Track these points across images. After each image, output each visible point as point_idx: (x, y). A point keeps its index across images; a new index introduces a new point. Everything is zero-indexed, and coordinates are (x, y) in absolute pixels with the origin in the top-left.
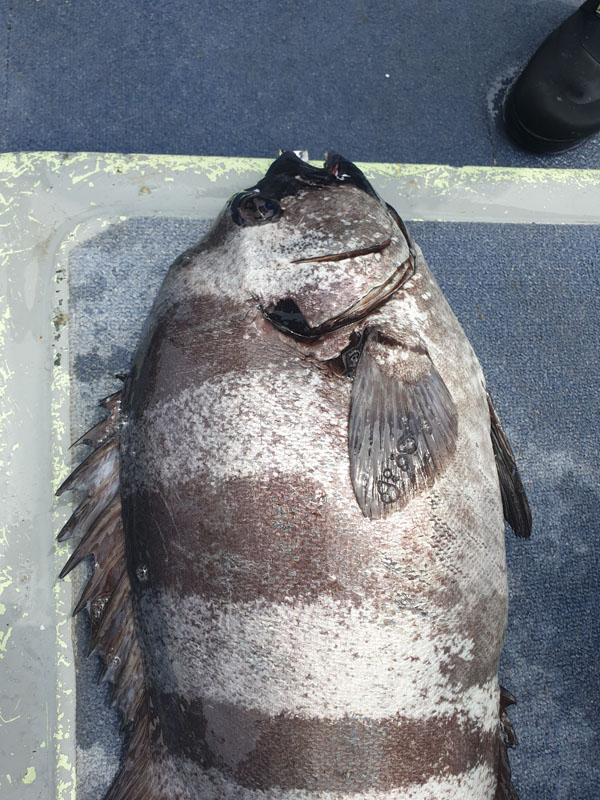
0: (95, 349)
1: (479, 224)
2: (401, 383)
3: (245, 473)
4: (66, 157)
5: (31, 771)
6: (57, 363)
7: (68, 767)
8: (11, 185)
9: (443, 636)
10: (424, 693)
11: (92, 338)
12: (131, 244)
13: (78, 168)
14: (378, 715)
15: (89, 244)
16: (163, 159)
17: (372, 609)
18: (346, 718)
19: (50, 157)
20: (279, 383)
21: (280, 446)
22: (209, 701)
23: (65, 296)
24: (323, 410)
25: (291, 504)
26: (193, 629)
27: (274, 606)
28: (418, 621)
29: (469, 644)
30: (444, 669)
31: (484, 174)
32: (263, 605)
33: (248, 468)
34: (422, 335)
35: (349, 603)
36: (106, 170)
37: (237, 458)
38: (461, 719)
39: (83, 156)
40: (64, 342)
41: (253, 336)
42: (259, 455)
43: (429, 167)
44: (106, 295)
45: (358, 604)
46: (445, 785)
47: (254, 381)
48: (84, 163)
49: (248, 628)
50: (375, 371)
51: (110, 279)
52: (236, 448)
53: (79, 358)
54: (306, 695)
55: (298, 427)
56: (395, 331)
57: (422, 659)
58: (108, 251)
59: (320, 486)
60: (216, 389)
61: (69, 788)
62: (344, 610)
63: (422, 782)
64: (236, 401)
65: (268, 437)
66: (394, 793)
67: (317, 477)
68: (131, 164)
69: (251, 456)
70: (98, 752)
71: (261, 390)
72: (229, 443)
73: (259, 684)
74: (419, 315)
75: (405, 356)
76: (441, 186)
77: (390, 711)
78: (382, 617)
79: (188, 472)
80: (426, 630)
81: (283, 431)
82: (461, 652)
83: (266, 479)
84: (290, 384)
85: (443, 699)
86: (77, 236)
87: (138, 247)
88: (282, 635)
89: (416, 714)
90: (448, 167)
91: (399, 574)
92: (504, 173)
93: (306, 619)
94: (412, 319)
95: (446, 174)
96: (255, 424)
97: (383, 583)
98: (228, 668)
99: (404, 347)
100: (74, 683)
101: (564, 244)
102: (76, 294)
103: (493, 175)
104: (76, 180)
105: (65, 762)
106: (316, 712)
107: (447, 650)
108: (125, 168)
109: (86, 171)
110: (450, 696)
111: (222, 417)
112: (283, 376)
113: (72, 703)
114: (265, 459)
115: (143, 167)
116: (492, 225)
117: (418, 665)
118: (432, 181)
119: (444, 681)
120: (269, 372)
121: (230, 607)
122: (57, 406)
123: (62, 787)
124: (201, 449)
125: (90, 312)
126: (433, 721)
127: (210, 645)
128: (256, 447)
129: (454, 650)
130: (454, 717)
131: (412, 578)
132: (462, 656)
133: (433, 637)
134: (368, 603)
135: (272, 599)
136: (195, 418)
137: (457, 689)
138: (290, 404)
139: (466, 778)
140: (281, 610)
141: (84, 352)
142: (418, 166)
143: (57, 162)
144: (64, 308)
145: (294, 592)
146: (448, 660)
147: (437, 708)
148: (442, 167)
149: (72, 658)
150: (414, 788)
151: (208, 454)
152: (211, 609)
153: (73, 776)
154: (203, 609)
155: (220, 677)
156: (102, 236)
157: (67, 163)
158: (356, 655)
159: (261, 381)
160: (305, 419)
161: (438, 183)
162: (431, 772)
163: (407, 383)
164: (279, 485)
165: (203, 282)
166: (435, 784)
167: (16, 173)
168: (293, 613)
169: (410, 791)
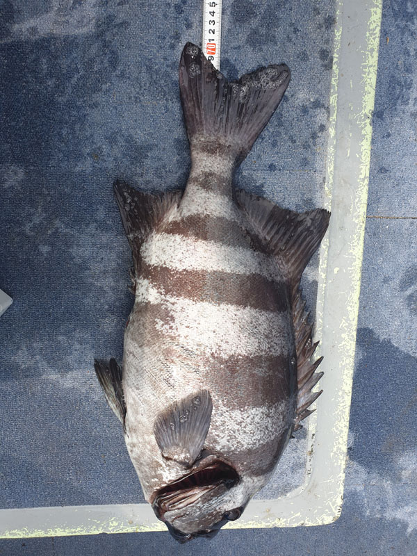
0: (298, 442)
1: (97, 504)
2: (181, 445)
3: (254, 409)
4: (302, 524)
5: (336, 272)
6: (313, 435)
7: (322, 273)
8: (327, 510)
9: (173, 335)
10: (183, 310)
11: (299, 446)
12: (278, 488)
13: (297, 519)
14: (205, 304)
15: (296, 487)
16: (259, 526)
17: (206, 351)
18: (219, 304)
19: (309, 524)
20: (235, 446)
21: (239, 421)
22: (272, 311)
23: (308, 464)
24: (218, 436)
25: (237, 397)
26: (277, 342)
27: (246, 354)
28: (185, 344)
29: (158, 327)
30: (173, 319)
31: (87, 531)
32: (251, 354)
33: (253, 411)
34: (164, 465)
35: (216, 355)
36: (285, 520)
37: (257, 415)
38: (163, 291)
39: (295, 525)
40: (310, 444)
41: (242, 464)
42: (248, 417)
43: (120, 532)
44: (291, 465)
45: (212, 354)
46: (174, 266)
47: (246, 446)
48: (294, 522)
49: (257, 344)
50: (192, 451)
51: (289, 472)
52: (257, 419)
53: (305, 437)
54: (235, 315)
55: (230, 428)
56: (178, 467)
57: (184, 326)
58: (288, 484)
59: (224, 405)
60: (262, 442)
61: (322, 265)
62: (218, 352)
63: (185, 270)
64: (254, 438)
65: (243, 425)
66: (199, 268)
67: (225, 409)
68: (273, 523)
69: (252, 416)
70: (310, 278)
71: (244, 443)
72: (259, 421)
73: (254, 320)
74: (162, 472)
75: (176, 457)
76: (114, 522)
77: (200, 305)
78: (202, 348)
79: (275, 407)
80: (182, 340)
81: (237, 427)
82: (163, 325)
83: (246, 407)
84: (230, 446)
85: (173, 304)
86: (300, 490)
87: (275, 486)
88: (244, 341)
89: (187, 300)
90: (108, 533)
91: (193, 366)
92: (75, 532)
93: (234, 349)
94: (168, 472)
95: (110, 529)
96: (248, 429)
97: (201, 364)
98: (265, 326)
99: (175, 460)
100: (317, 305)
101: (46, 496)
102: (303, 465)
103: (81, 531)
104: (299, 514)
105: (323, 276)
106: (232, 308)
107: (171, 328)
108: (276, 521)
109: (294, 518)
110: (169, 304)
111: (261, 431)
112: (233, 449)
113: (318, 297)
114: (246, 415)
115: (269, 522)
116: (90, 504)
117: (186, 324)
118: (119, 525)
119: (172, 313)
120: (239, 450)
121: (263, 353)
122: (315, 417)
123: (325, 266)
124: (270, 417)
125: (298, 457)
126: (179, 295)
127: (271, 336)
128: (249, 420)
129: (167, 327)
130: (166, 293)
131: (188, 364)
132: (162, 323)
133: (179, 336)
134: (208, 355)
135: (247, 357)
136: (270, 429)
137: (164, 306)
138: (231, 437)
139: (161, 264)
140: (244, 353)
141: (303, 440)
142: (126, 532)
143: (306, 522)
144: (309, 458)
145: (238, 361)
146: (170, 322)
147: (176, 301)
148: (112, 532)
149: (317, 315)
150: (190, 269)
151: (268, 416)
152: (270, 351)
153: (320, 270)
154: (273, 351)
155: (268, 322)
156: (290, 490)
157: (302, 522)
158: (214, 332)
159: (243, 446)
160: (226, 432)
161: (115, 524)
162: (180, 273)
163: (178, 445)
164: (241, 405)
165: (259, 481)
166: (179, 267)
167: (324, 516)
168: (239, 351)
169: (191, 268)
